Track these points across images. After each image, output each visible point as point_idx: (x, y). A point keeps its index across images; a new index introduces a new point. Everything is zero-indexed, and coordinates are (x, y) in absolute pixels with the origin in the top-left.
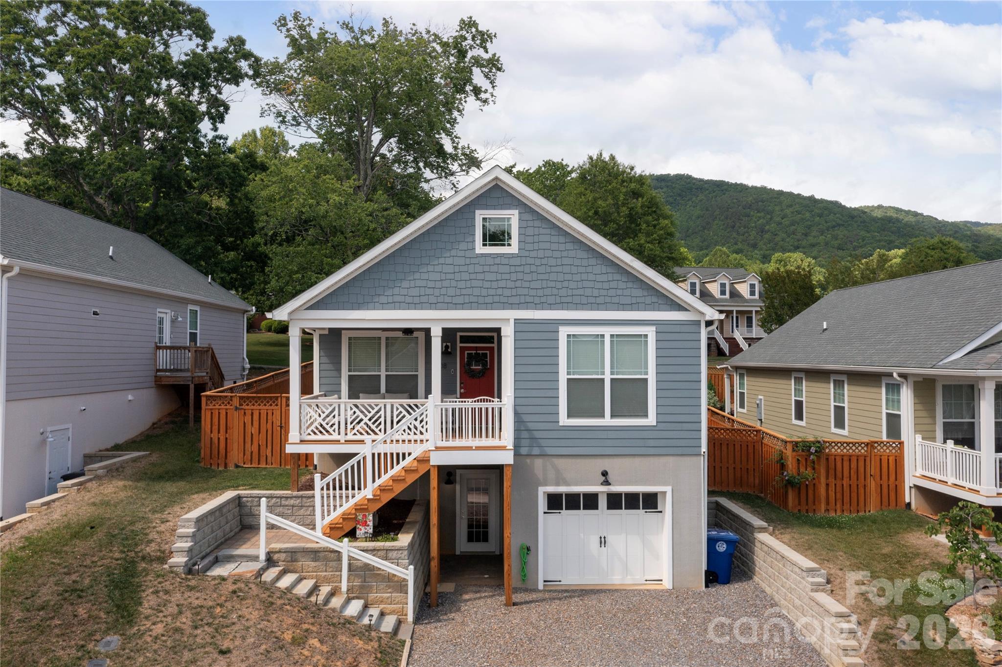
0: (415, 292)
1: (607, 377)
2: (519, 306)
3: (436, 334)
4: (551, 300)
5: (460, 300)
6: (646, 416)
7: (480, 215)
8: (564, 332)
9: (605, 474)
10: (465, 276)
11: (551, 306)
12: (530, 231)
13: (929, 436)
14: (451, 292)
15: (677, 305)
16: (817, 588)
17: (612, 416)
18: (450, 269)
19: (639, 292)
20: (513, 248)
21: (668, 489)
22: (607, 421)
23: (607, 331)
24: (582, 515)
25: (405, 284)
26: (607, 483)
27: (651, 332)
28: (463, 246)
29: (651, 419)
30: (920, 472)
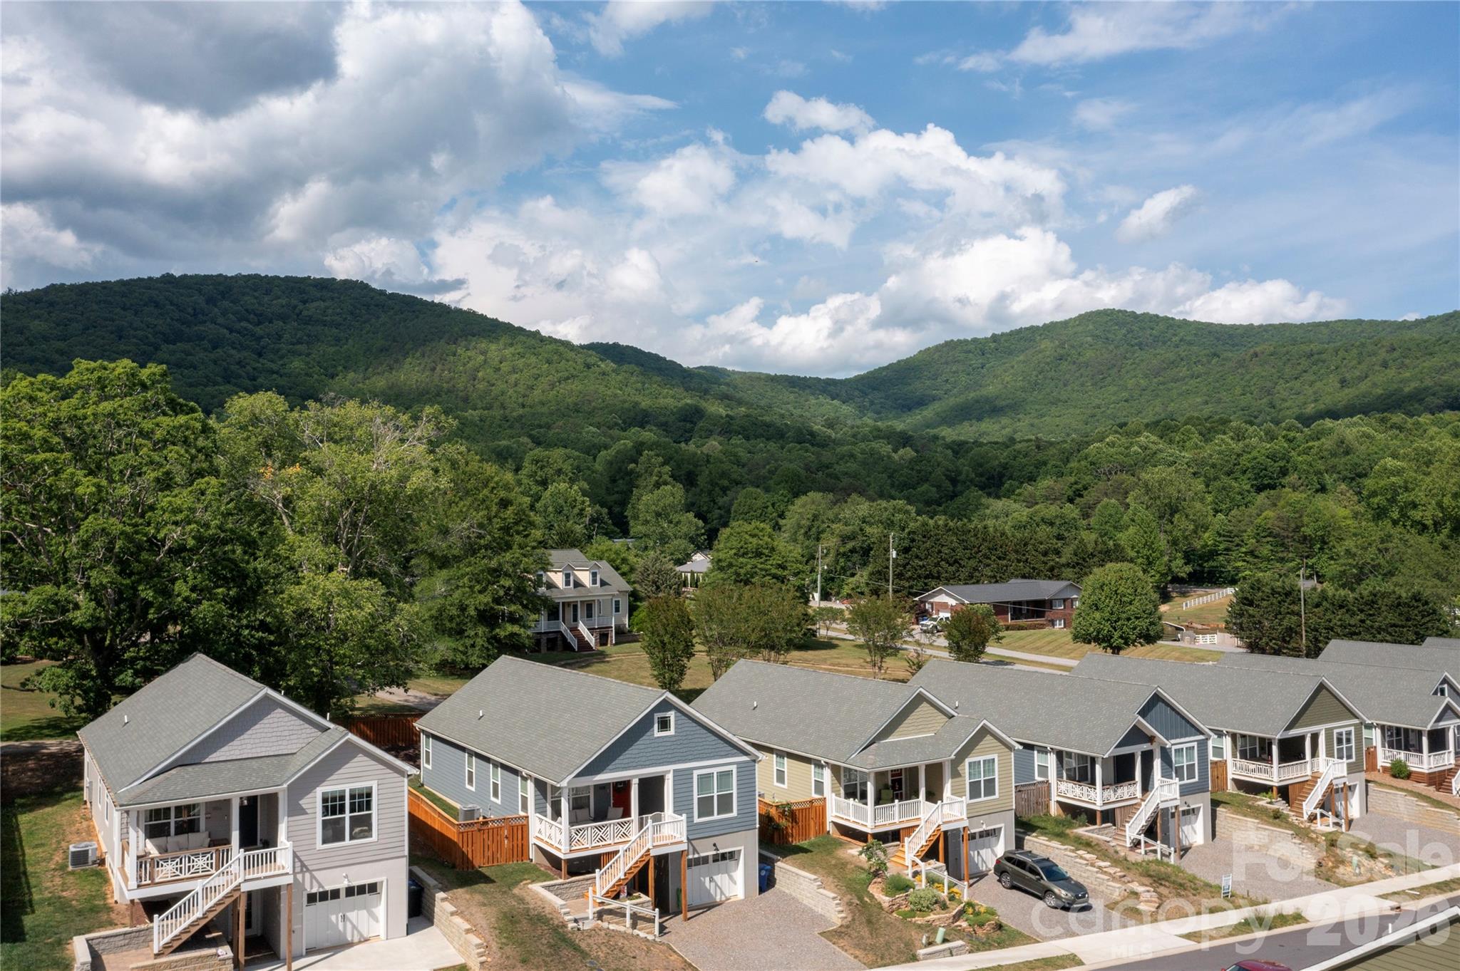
0: (626, 761)
1: (715, 794)
2: (674, 763)
3: (635, 782)
4: (690, 757)
5: (648, 763)
6: (731, 811)
7: (657, 716)
8: (696, 773)
9: (715, 845)
10: (650, 750)
11: (690, 760)
12: (679, 722)
13: (838, 795)
14: (644, 759)
15: (746, 753)
16: (819, 887)
17: (718, 814)
18: (643, 747)
19: (730, 748)
20: (672, 732)
21: (742, 848)
22: (716, 817)
23: (715, 771)
24: (703, 867)
25: (621, 757)
26: (717, 850)
27: (734, 768)
28: (648, 733)
29: (735, 814)
30: (834, 814)
